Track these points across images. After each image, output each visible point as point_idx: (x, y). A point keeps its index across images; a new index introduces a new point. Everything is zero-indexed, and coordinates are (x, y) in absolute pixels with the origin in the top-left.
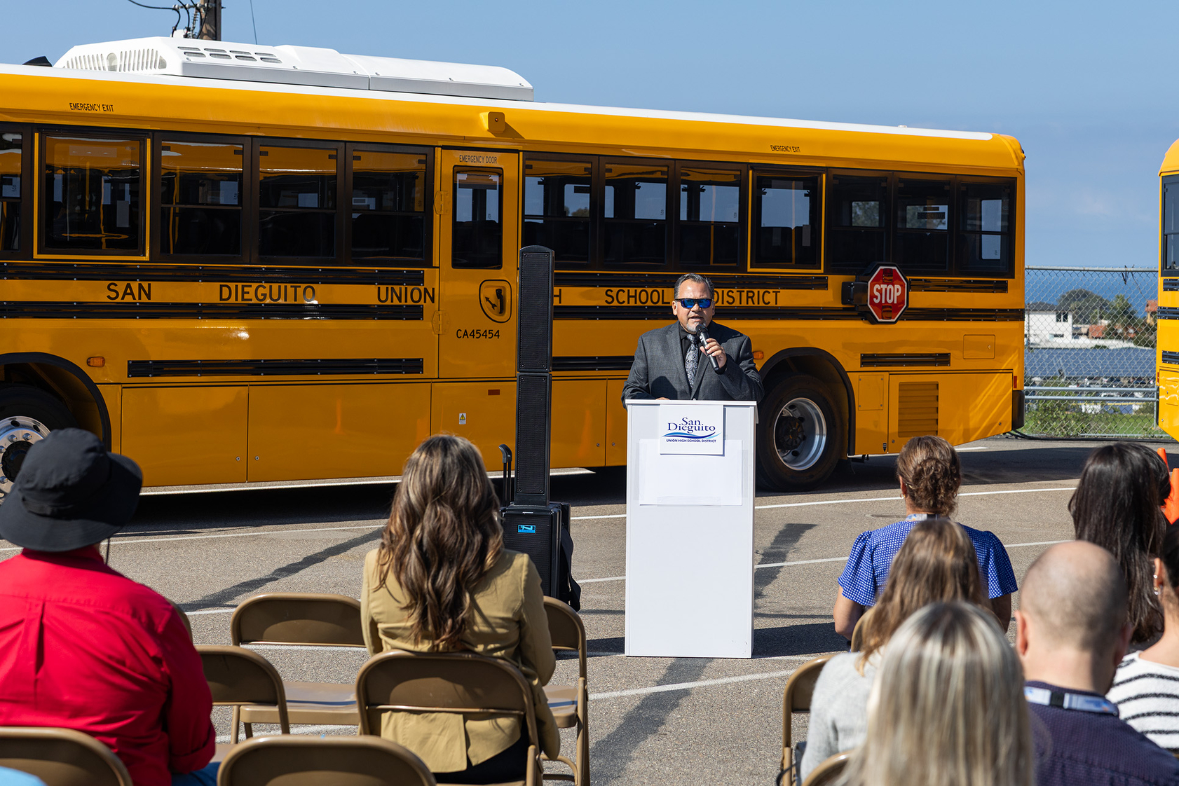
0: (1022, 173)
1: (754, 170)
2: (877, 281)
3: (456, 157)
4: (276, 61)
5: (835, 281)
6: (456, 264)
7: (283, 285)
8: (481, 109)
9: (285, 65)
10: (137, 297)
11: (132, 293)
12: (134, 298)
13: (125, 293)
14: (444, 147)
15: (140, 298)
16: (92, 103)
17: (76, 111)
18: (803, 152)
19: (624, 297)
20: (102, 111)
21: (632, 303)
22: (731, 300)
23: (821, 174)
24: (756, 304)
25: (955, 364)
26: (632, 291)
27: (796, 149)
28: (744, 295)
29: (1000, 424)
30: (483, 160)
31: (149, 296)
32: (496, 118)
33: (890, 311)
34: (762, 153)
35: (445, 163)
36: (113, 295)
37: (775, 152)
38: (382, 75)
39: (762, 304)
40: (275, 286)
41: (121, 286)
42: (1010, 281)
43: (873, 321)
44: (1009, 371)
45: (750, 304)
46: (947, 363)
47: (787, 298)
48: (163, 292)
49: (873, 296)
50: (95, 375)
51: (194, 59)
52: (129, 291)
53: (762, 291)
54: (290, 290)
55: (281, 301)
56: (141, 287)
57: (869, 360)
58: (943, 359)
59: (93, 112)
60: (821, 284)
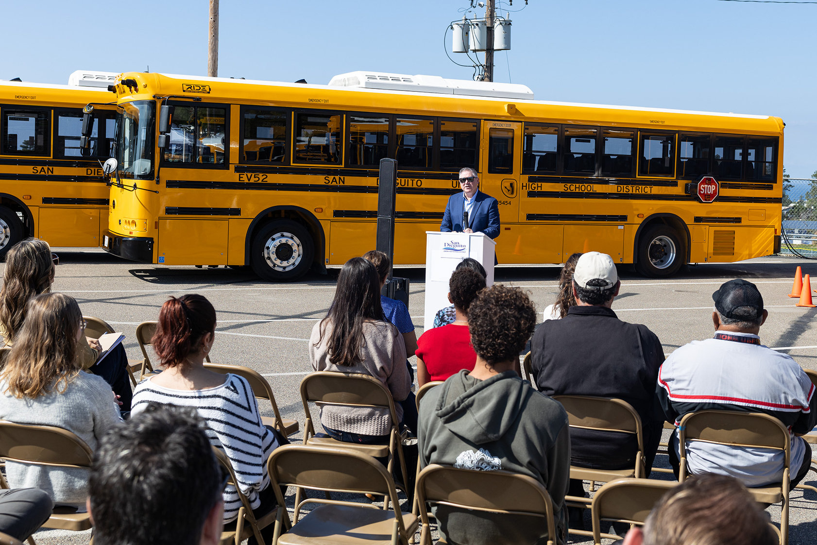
0: (783, 135)
1: (640, 132)
2: (702, 183)
3: (490, 125)
4: (411, 81)
5: (682, 183)
6: (490, 171)
7: (407, 179)
8: (505, 103)
9: (415, 83)
10: (338, 183)
11: (336, 181)
12: (337, 183)
13: (333, 181)
14: (485, 120)
15: (339, 183)
16: (319, 99)
17: (311, 102)
18: (666, 124)
19: (573, 188)
20: (323, 102)
21: (577, 190)
22: (628, 190)
23: (675, 134)
24: (640, 193)
25: (743, 222)
26: (577, 185)
27: (663, 122)
28: (634, 188)
29: (767, 251)
30: (505, 125)
31: (343, 183)
32: (511, 107)
33: (708, 197)
34: (645, 123)
35: (486, 127)
36: (327, 182)
37: (652, 123)
38: (460, 88)
39: (643, 193)
40: (403, 180)
41: (331, 178)
42: (774, 184)
43: (701, 202)
44: (773, 226)
45: (637, 192)
46: (740, 222)
47: (656, 190)
48: (350, 181)
49: (700, 190)
50: (318, 216)
51: (371, 81)
52: (334, 180)
53: (643, 187)
54: (410, 182)
55: (406, 186)
56: (340, 178)
57: (698, 220)
58: (738, 220)
59: (319, 103)
60: (674, 184)
